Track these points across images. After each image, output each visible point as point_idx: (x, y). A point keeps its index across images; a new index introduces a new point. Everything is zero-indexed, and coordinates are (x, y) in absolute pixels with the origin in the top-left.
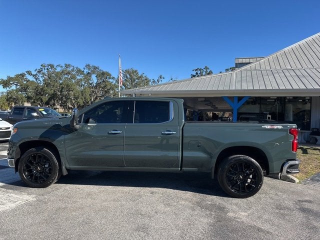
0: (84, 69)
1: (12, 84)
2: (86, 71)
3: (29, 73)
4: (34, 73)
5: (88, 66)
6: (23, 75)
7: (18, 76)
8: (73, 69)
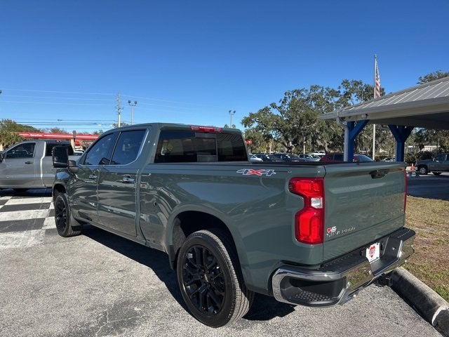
0: (340, 88)
1: (253, 122)
2: (343, 91)
3: (273, 106)
4: (279, 105)
5: (345, 83)
6: (266, 109)
7: (261, 111)
8: (322, 91)
